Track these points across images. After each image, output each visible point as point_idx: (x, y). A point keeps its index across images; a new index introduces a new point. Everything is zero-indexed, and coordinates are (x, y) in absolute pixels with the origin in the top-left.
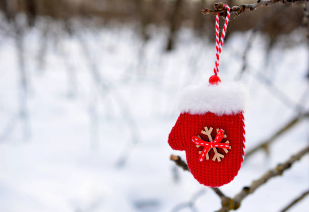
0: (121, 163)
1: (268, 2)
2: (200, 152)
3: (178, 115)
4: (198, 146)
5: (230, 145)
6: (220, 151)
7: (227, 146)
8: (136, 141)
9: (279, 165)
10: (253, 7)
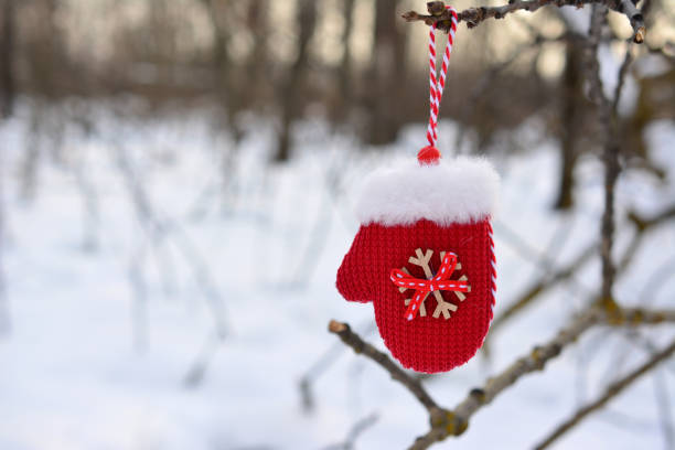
0: (195, 378)
1: (531, 3)
2: (407, 302)
3: (356, 230)
4: (402, 290)
5: (468, 283)
6: (449, 296)
7: (462, 286)
8: (223, 333)
9: (537, 349)
10: (501, 12)
